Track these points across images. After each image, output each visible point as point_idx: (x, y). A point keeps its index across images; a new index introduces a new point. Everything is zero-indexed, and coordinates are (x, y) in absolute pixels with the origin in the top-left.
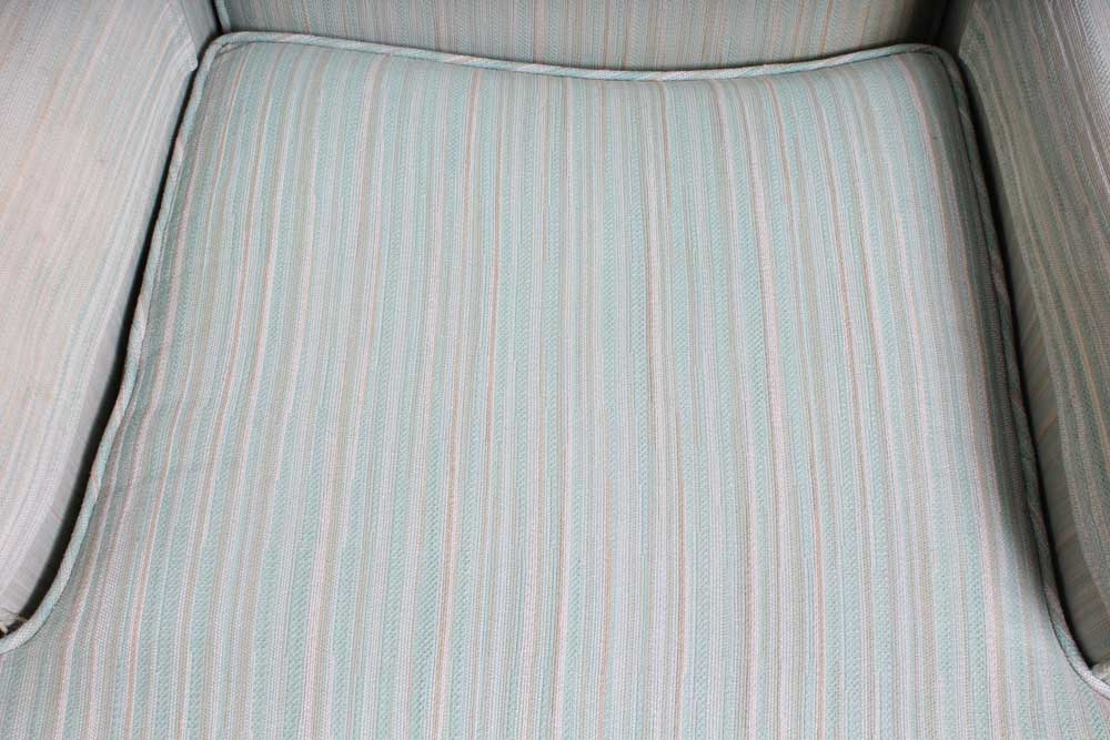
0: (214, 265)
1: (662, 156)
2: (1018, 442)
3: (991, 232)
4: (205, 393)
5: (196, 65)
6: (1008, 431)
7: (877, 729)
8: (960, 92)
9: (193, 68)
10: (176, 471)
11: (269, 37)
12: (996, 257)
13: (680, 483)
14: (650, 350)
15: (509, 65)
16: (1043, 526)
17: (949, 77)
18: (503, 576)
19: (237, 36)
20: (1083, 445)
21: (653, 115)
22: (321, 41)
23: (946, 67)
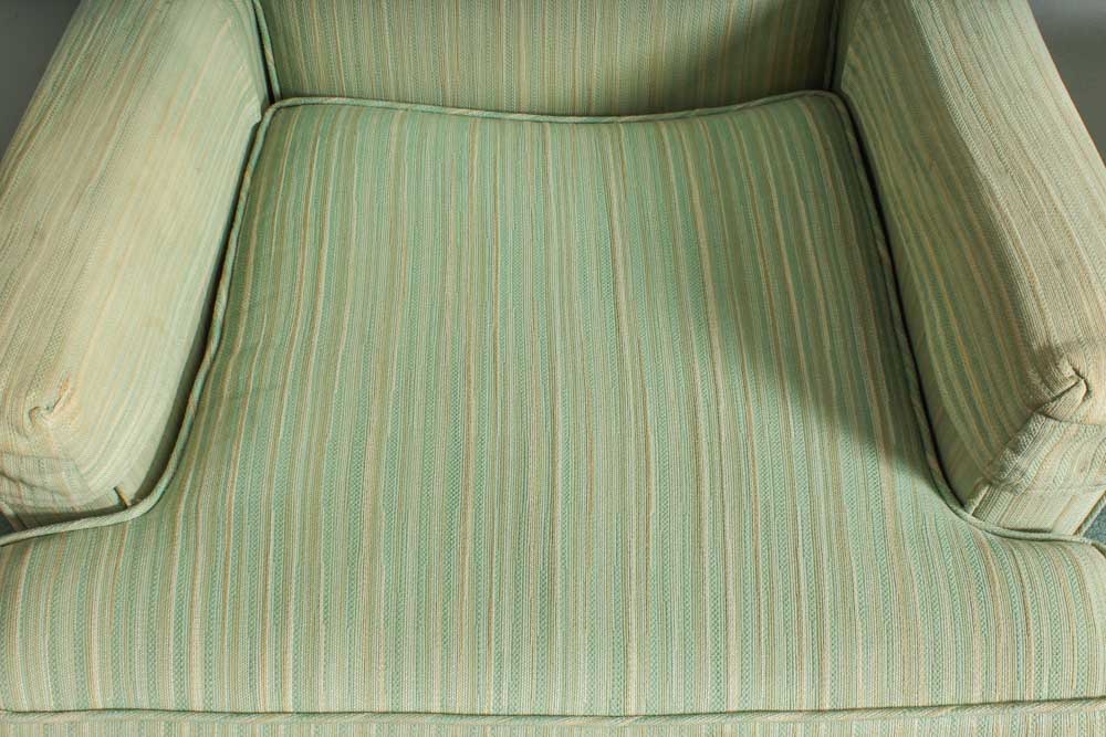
0: (280, 254)
1: (620, 168)
2: (901, 357)
3: (874, 213)
4: (277, 339)
5: (260, 119)
6: (894, 349)
7: (800, 544)
8: (846, 119)
9: (257, 120)
10: (257, 391)
11: (315, 100)
12: (877, 229)
13: (643, 386)
14: (616, 298)
15: (500, 115)
16: (923, 414)
17: (838, 111)
18: (511, 452)
19: (289, 102)
20: (940, 330)
21: (612, 141)
22: (355, 102)
23: (834, 104)
